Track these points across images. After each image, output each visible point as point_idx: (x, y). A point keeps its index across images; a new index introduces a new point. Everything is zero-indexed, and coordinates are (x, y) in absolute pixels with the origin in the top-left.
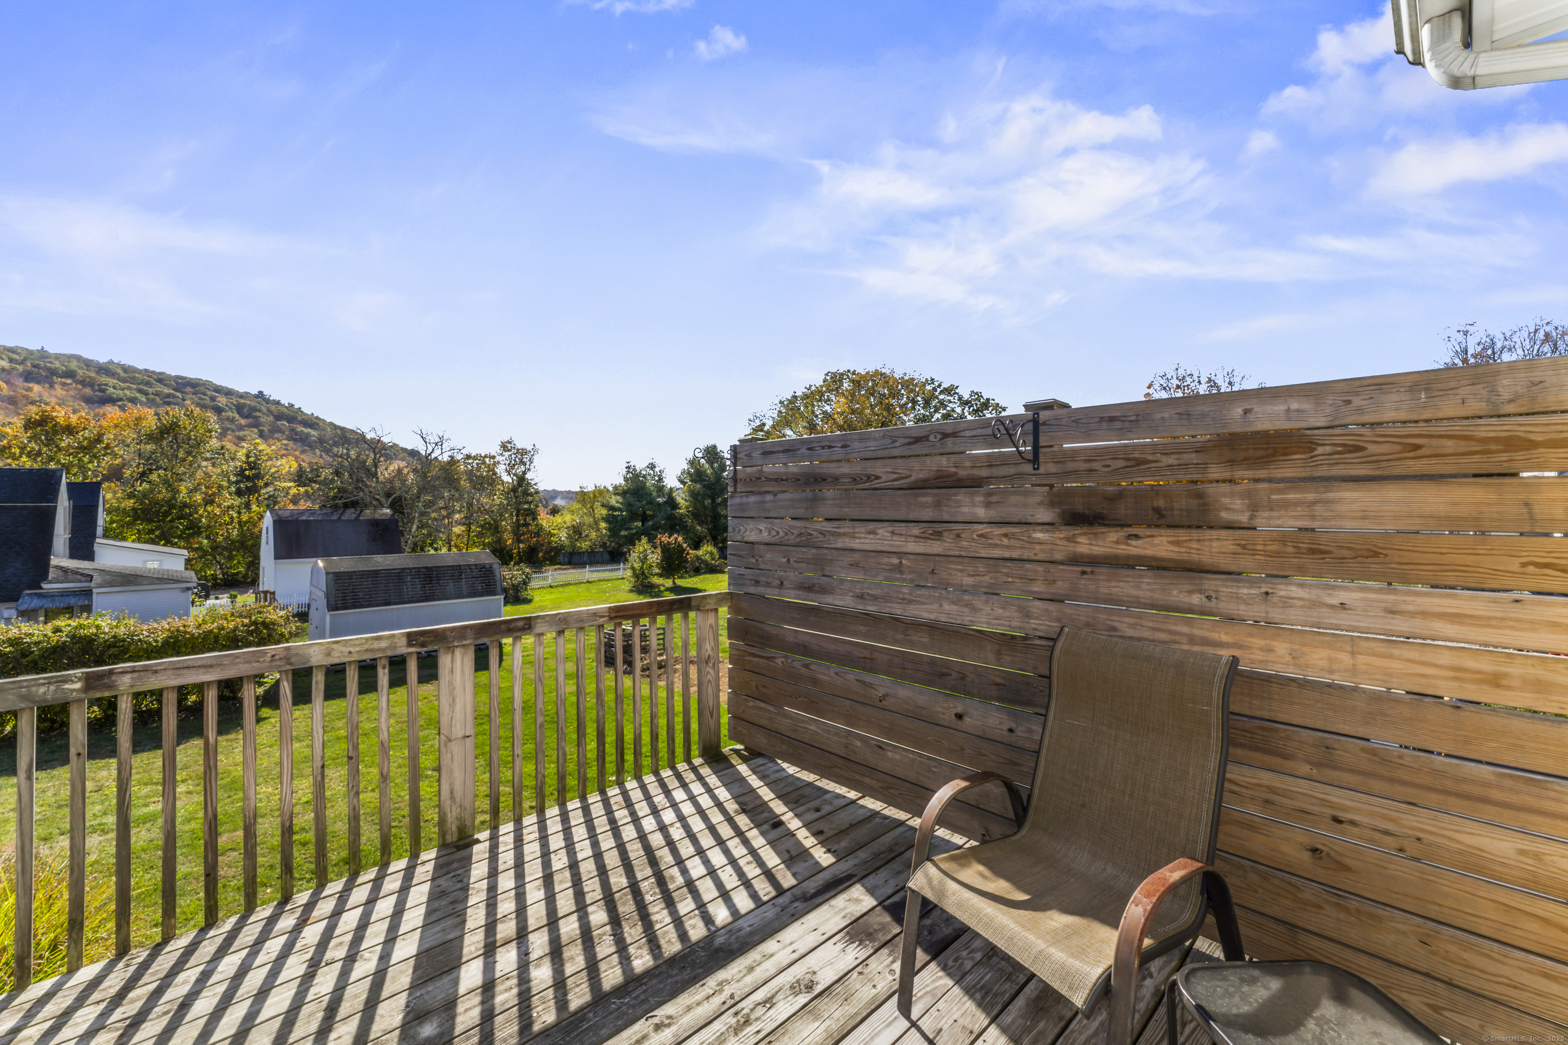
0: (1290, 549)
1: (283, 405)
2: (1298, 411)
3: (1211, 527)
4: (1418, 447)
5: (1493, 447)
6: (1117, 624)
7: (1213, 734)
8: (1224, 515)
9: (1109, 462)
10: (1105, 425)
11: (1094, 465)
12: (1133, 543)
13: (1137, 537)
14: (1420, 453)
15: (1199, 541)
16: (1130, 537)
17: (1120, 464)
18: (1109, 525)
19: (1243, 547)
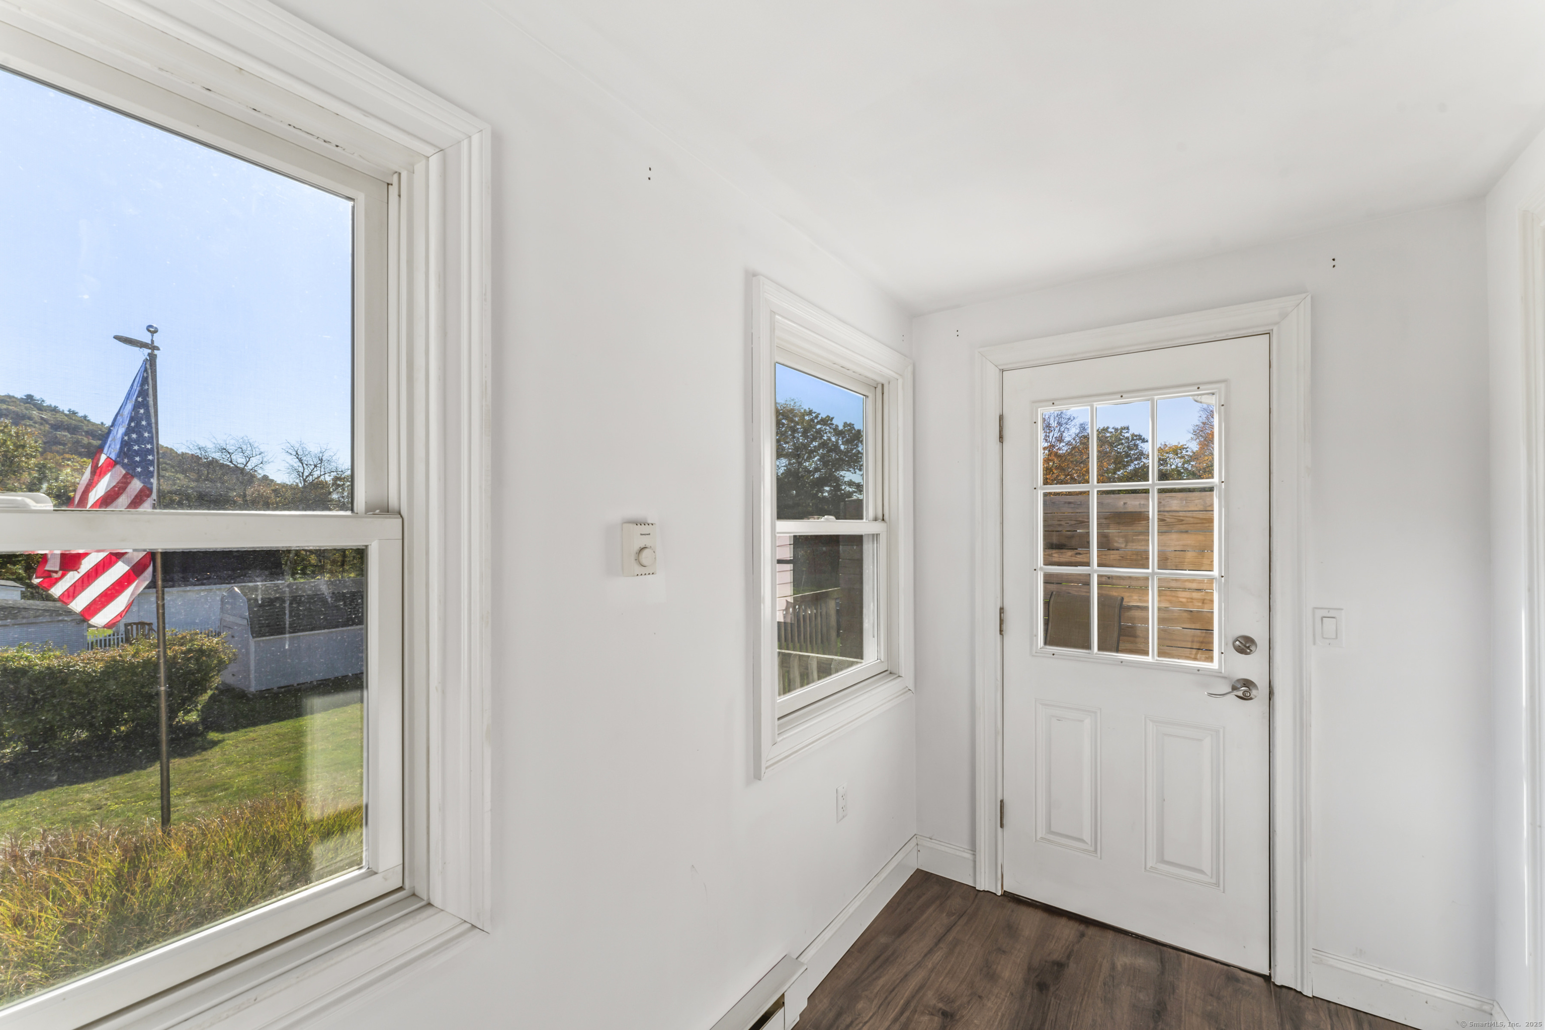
0: (1139, 558)
1: (63, 412)
2: (1144, 504)
3: (1113, 550)
4: (1182, 520)
5: (1204, 522)
6: (1069, 591)
7: (1116, 625)
8: (1116, 544)
9: (1068, 522)
10: (1067, 505)
11: (1063, 523)
12: (1078, 556)
13: (1080, 554)
14: (1183, 522)
15: (1105, 555)
16: (1077, 554)
17: (1073, 522)
18: (1068, 549)
19: (1122, 557)
